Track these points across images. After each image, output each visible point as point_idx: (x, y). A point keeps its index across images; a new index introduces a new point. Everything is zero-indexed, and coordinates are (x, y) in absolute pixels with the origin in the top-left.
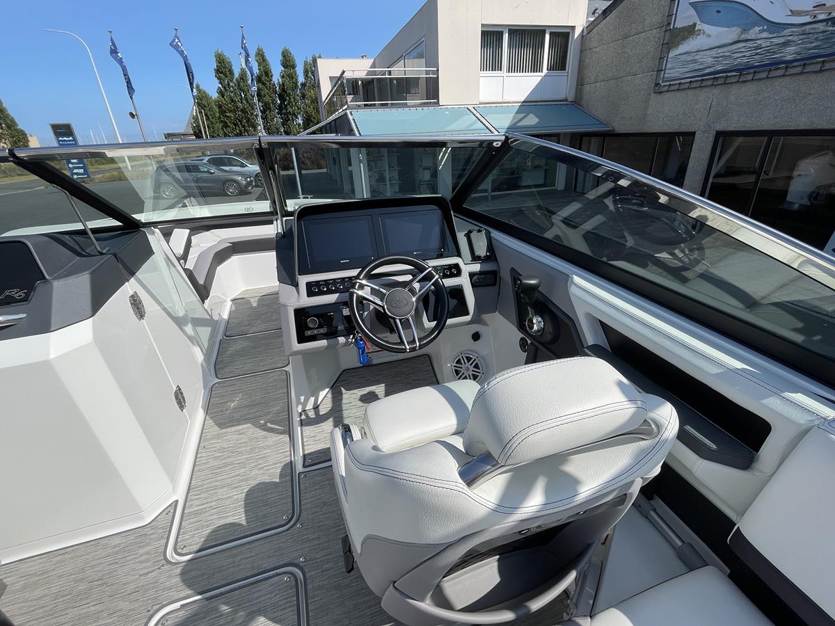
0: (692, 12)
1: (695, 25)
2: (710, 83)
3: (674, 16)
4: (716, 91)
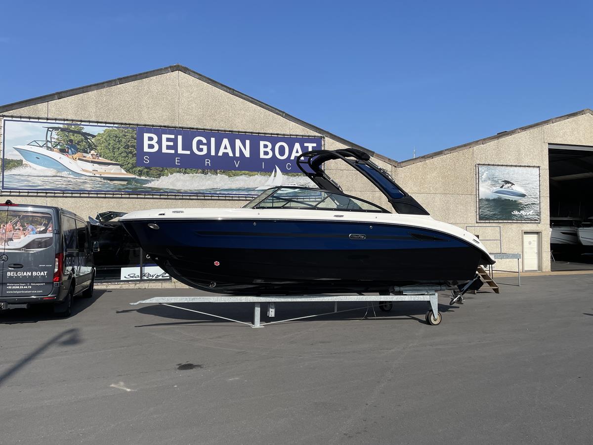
0: (17, 153)
1: (21, 161)
2: (43, 194)
3: (2, 152)
4: (48, 199)
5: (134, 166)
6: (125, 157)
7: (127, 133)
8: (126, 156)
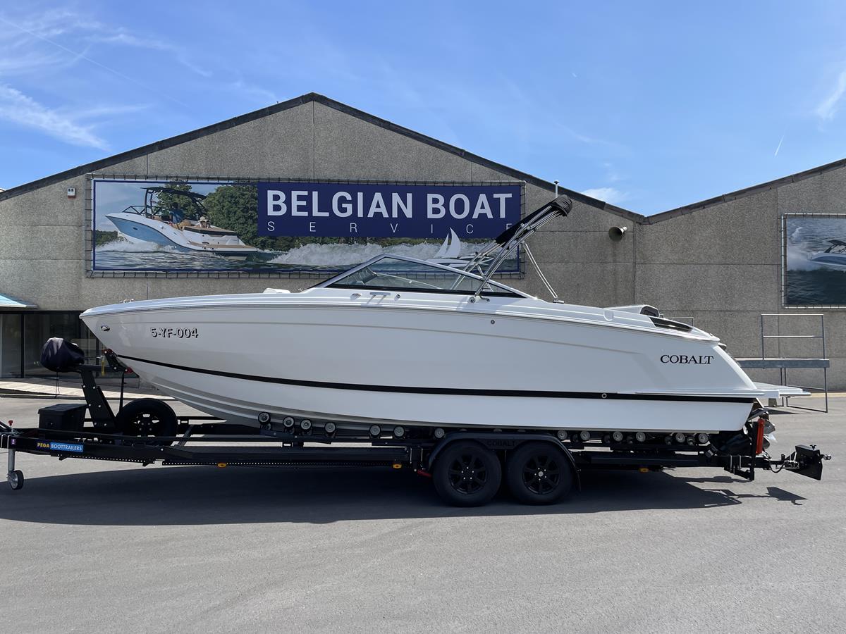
1: (116, 232)
2: (141, 276)
3: (92, 222)
4: (149, 282)
5: (255, 236)
6: (243, 224)
7: (245, 190)
8: (245, 223)
